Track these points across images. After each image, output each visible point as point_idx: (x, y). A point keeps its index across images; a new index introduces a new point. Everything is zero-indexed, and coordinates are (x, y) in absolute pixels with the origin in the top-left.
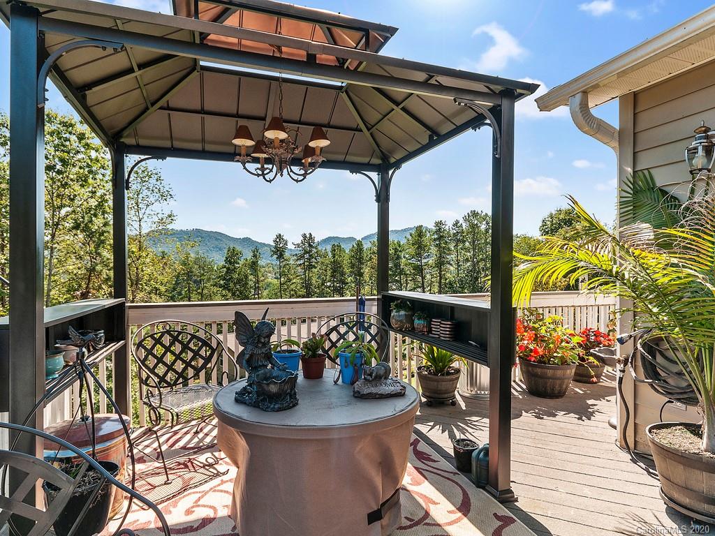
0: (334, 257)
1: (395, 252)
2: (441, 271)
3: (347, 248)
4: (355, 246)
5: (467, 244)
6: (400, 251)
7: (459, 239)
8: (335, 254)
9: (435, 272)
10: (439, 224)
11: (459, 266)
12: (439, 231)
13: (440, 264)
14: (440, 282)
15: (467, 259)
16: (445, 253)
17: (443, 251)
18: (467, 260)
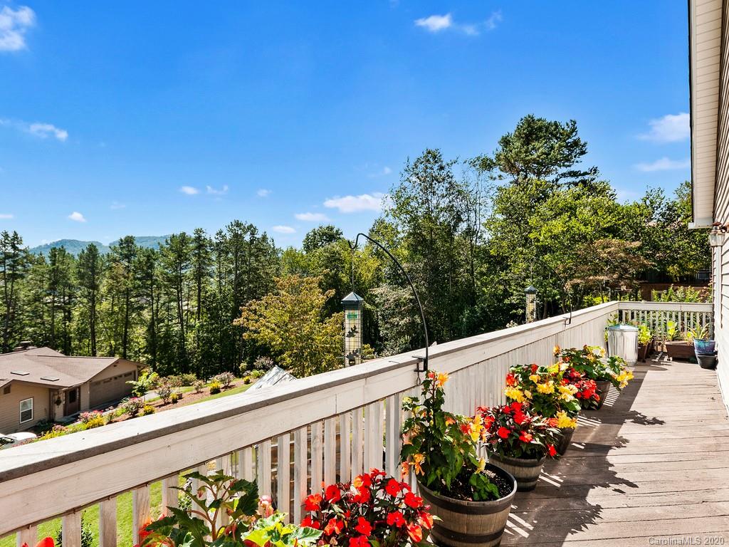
0: (53, 264)
1: (148, 260)
2: (200, 284)
3: (74, 252)
4: (86, 251)
5: (230, 255)
6: (154, 260)
7: (221, 249)
8: (55, 261)
9: (193, 284)
10: (199, 231)
11: (221, 278)
12: (198, 239)
13: (199, 275)
14: (199, 296)
15: (230, 270)
16: (205, 264)
17: (203, 261)
18: (230, 272)
